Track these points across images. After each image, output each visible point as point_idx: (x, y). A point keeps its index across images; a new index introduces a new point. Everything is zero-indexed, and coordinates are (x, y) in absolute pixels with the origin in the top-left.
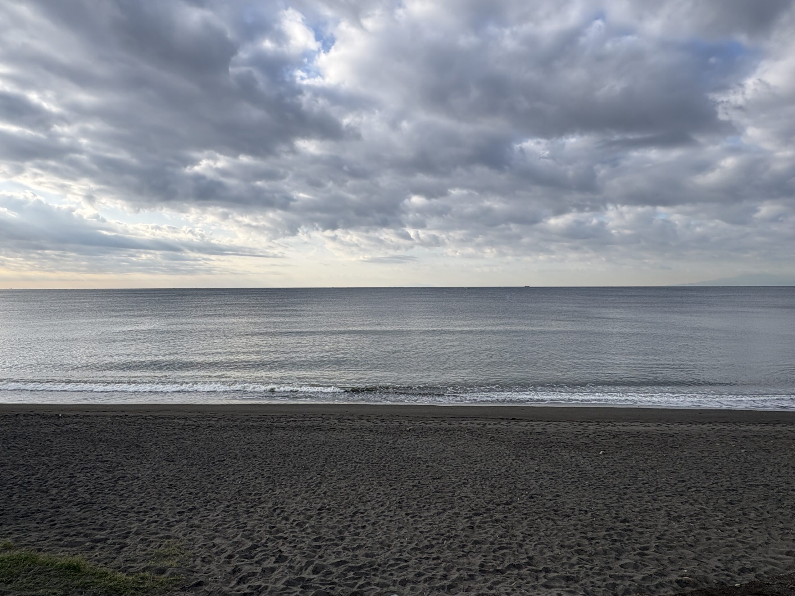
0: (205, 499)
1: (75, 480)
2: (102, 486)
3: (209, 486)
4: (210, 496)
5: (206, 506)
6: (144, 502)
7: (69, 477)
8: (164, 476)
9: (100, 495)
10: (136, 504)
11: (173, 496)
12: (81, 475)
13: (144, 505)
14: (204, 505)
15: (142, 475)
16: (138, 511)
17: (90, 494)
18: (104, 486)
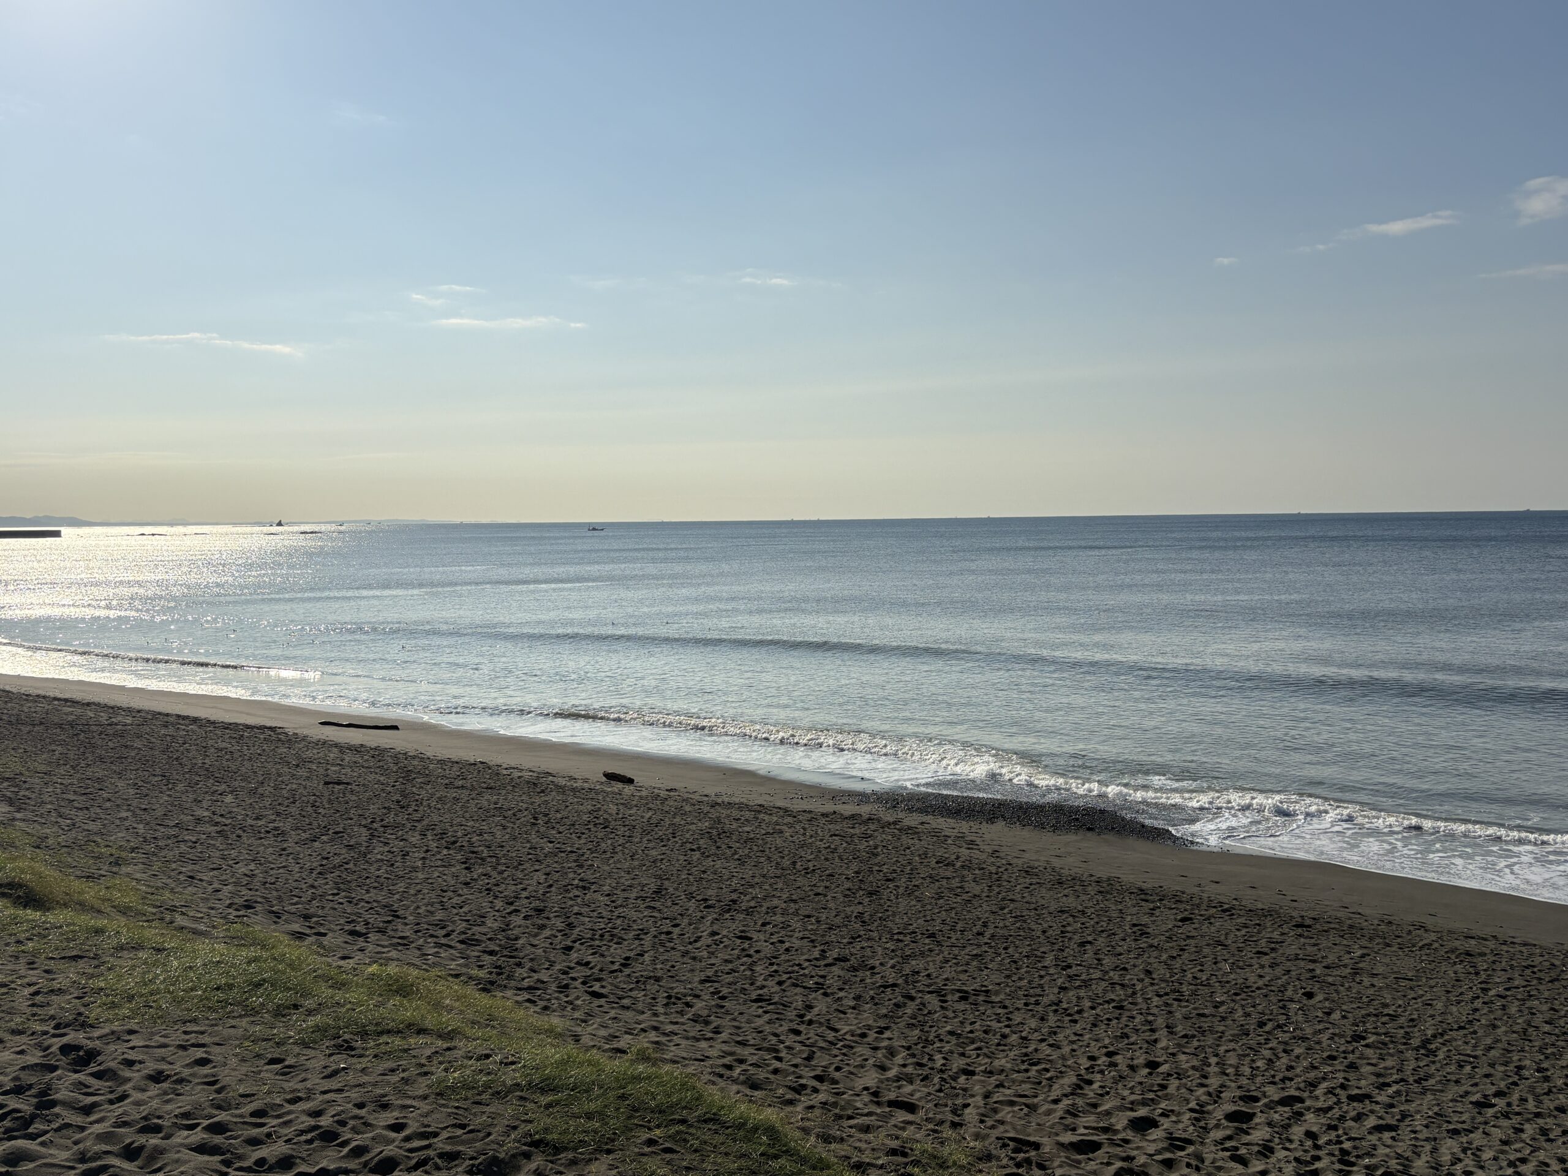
0: (1026, 1055)
1: (751, 946)
2: (802, 972)
3: (1033, 1023)
4: (1036, 1050)
5: (1027, 1071)
6: (887, 1028)
7: (740, 937)
8: (928, 976)
9: (798, 990)
10: (869, 1028)
11: (948, 1028)
12: (762, 937)
13: (887, 1034)
14: (1023, 1067)
15: (882, 964)
16: (876, 1044)
17: (780, 983)
18: (806, 971)
